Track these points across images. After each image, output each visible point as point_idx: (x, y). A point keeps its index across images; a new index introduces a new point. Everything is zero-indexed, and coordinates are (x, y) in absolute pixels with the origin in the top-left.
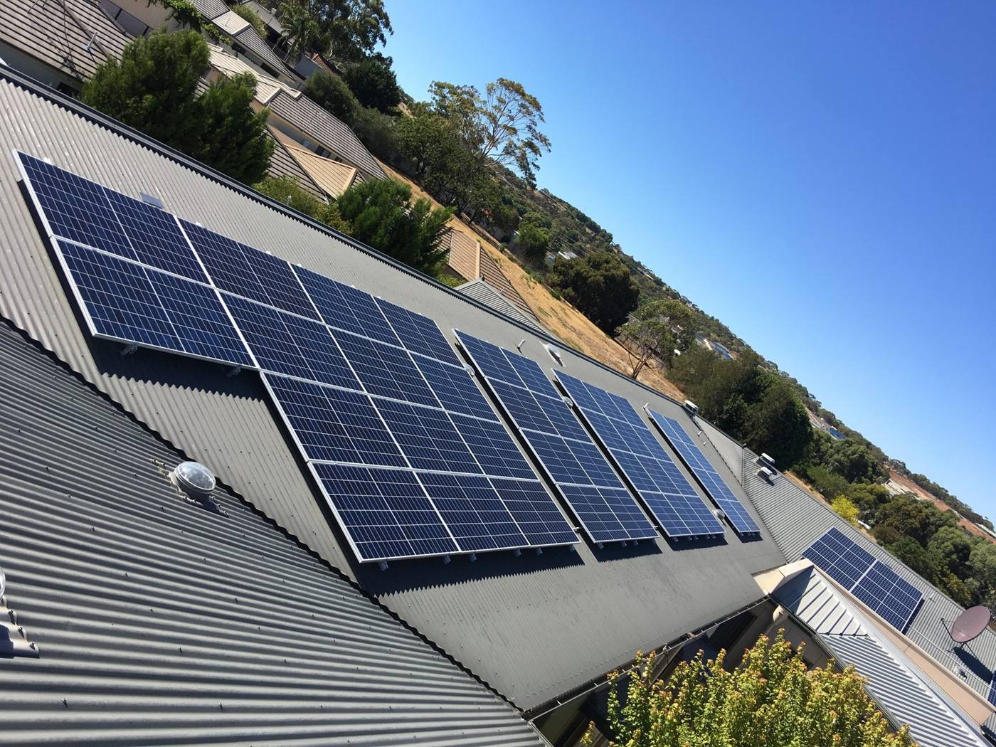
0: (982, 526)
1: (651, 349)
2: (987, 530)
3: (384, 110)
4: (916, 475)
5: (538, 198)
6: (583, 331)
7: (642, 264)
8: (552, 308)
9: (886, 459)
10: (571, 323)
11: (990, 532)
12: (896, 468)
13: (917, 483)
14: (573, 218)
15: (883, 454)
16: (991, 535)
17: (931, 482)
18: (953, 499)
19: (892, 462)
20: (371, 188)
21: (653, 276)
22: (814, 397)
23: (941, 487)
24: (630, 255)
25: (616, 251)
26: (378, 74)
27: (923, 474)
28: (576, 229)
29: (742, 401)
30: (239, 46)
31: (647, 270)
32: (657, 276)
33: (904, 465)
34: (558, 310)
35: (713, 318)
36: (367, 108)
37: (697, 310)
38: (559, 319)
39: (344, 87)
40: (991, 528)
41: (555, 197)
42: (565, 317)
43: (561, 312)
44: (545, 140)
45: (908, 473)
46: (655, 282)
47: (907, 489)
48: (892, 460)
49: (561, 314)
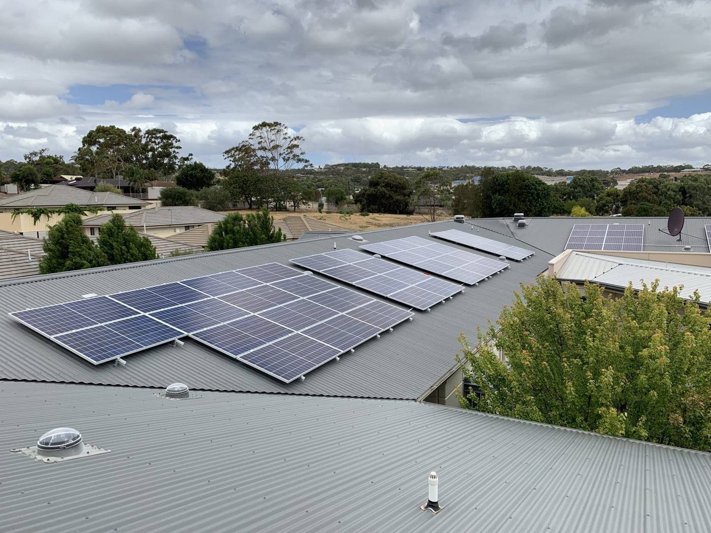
0: (685, 170)
1: (432, 206)
2: (690, 170)
3: (209, 185)
4: (629, 170)
5: (326, 172)
6: (392, 222)
7: (405, 166)
8: (367, 222)
9: (607, 172)
10: (382, 223)
11: (692, 170)
12: (616, 173)
13: (634, 173)
14: (351, 169)
15: (604, 171)
16: (694, 171)
17: (641, 167)
18: (659, 167)
19: (612, 172)
20: (220, 227)
21: (415, 168)
22: (546, 168)
23: (648, 166)
24: (395, 166)
25: (386, 169)
26: (192, 170)
27: (633, 166)
28: (357, 173)
29: (500, 197)
30: (110, 207)
31: (410, 167)
32: (417, 166)
33: (619, 168)
34: (371, 221)
35: (462, 166)
36: (199, 190)
37: (451, 168)
38: (375, 225)
39: (181, 189)
40: (691, 167)
41: (335, 165)
42: (378, 222)
43: (374, 221)
44: (298, 137)
45: (624, 171)
46: (418, 170)
47: (629, 180)
48: (611, 171)
49: (374, 222)
